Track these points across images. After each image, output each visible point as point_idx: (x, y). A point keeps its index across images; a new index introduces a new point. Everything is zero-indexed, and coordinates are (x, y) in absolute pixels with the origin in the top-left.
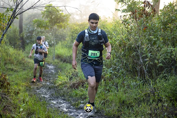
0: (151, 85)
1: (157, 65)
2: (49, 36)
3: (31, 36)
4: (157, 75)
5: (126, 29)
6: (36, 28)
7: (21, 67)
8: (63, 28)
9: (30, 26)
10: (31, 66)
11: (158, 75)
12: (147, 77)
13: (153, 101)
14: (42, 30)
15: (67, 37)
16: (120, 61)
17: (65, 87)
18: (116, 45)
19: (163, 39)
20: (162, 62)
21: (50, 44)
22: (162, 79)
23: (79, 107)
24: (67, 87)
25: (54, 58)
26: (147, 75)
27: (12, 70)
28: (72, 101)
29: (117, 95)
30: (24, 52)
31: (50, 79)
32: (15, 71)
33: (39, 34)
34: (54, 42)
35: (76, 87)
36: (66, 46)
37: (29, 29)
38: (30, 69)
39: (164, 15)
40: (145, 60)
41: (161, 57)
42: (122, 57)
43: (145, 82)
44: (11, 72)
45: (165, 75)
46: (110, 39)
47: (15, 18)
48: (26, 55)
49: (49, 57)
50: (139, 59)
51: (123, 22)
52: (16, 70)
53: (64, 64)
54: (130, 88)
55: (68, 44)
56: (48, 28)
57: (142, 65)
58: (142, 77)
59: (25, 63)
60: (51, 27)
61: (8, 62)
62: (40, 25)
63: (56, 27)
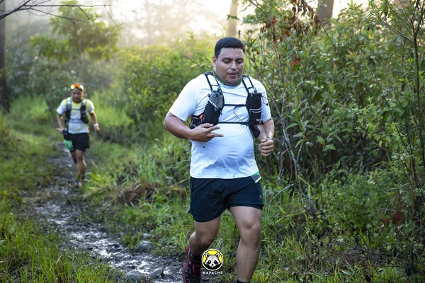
0: (309, 195)
1: (321, 149)
2: (69, 77)
3: (25, 77)
4: (322, 172)
5: (252, 62)
6: (36, 58)
8: (103, 59)
9: (22, 53)
10: (24, 149)
11: (326, 173)
12: (299, 177)
13: (313, 232)
14: (53, 62)
15: (115, 81)
17: (106, 199)
19: (335, 88)
20: (334, 142)
22: (333, 181)
23: (137, 248)
24: (111, 201)
26: (301, 170)
28: (122, 233)
29: (229, 219)
30: (9, 114)
31: (69, 182)
33: (44, 73)
35: (133, 201)
36: (111, 103)
37: (20, 58)
38: (22, 156)
39: (338, 32)
40: (295, 136)
41: (330, 129)
43: (295, 189)
45: (340, 171)
48: (12, 123)
50: (281, 134)
53: (106, 147)
55: (116, 96)
56: (66, 59)
57: (288, 147)
58: (288, 175)
59: (9, 143)
60: (75, 55)
62: (46, 50)
63: (87, 57)
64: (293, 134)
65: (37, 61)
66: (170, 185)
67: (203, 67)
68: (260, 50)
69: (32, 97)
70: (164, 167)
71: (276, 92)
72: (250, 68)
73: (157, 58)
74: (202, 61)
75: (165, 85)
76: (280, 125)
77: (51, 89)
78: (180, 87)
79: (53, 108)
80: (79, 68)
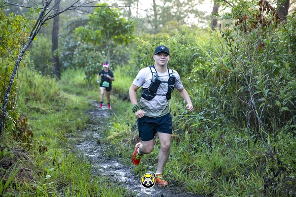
0: (269, 143)
1: (278, 110)
2: (101, 56)
3: (71, 55)
4: (279, 127)
5: (228, 47)
6: (79, 42)
7: (53, 106)
8: (124, 44)
9: (69, 39)
10: (70, 105)
11: (281, 127)
13: (271, 169)
14: (90, 45)
15: (131, 59)
16: (217, 100)
17: (125, 141)
18: (211, 73)
19: (290, 66)
20: (288, 105)
22: (287, 133)
24: (127, 143)
26: (263, 125)
27: (38, 110)
29: (210, 158)
30: (60, 81)
32: (43, 113)
33: (84, 52)
36: (129, 74)
37: (68, 43)
38: (67, 109)
39: (293, 25)
40: (259, 100)
41: (286, 96)
42: (221, 94)
43: (258, 138)
44: (36, 114)
45: (292, 126)
46: (201, 64)
47: (42, 24)
48: (62, 86)
50: (249, 98)
51: (223, 36)
52: (44, 111)
53: (125, 104)
54: (232, 147)
55: (132, 70)
56: (99, 43)
57: (254, 108)
58: (253, 128)
59: (60, 101)
60: (105, 41)
61: (32, 98)
62: (85, 37)
63: (113, 42)
64: (257, 98)
65: (79, 45)
67: (193, 50)
68: (234, 38)
69: (76, 69)
71: (245, 68)
72: (227, 51)
74: (193, 45)
77: (88, 64)
78: (176, 64)
79: (89, 77)
80: (107, 50)
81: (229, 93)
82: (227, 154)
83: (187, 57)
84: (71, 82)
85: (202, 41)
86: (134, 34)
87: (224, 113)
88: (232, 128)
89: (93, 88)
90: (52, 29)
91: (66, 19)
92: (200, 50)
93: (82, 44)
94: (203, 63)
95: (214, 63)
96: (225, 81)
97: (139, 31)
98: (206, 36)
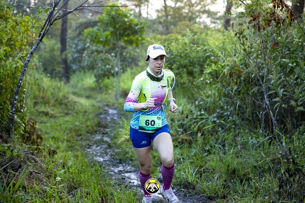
0: (284, 144)
1: (294, 110)
2: (111, 58)
3: (80, 58)
4: (294, 128)
5: (242, 46)
6: (88, 45)
7: (62, 109)
8: (134, 45)
9: (78, 41)
10: (79, 108)
11: (297, 128)
12: (276, 131)
13: (287, 171)
14: (100, 47)
15: (142, 61)
16: (231, 101)
18: (224, 73)
21: (112, 72)
22: (303, 134)
25: (119, 96)
26: (278, 126)
27: (47, 114)
29: (223, 160)
30: (68, 84)
32: (52, 116)
33: (93, 55)
34: (118, 69)
37: (77, 45)
38: (77, 113)
40: (274, 100)
41: (301, 95)
42: (235, 95)
43: (273, 139)
44: (44, 117)
46: (213, 65)
47: (51, 24)
48: (71, 90)
49: (110, 94)
50: (263, 99)
51: (236, 34)
54: (246, 149)
56: (108, 45)
57: (268, 108)
58: (267, 129)
59: (69, 104)
60: (114, 42)
61: (41, 102)
62: (95, 39)
63: (123, 44)
64: (272, 99)
65: (89, 47)
66: (180, 135)
67: (206, 50)
68: (247, 37)
69: (85, 72)
70: (176, 122)
71: (259, 68)
72: (240, 51)
73: (172, 44)
74: (205, 45)
75: (178, 63)
76: (262, 92)
77: (98, 67)
78: (188, 65)
79: (99, 80)
80: (117, 52)
81: (243, 93)
82: (241, 156)
83: (199, 58)
84: (80, 85)
85: (214, 42)
86: (144, 36)
87: (238, 115)
88: (246, 129)
89: (103, 91)
90: (60, 31)
91: (74, 20)
92: (213, 50)
93: (91, 46)
94: (216, 63)
95: (227, 63)
96: (238, 82)
97: (150, 32)
98: (219, 35)
